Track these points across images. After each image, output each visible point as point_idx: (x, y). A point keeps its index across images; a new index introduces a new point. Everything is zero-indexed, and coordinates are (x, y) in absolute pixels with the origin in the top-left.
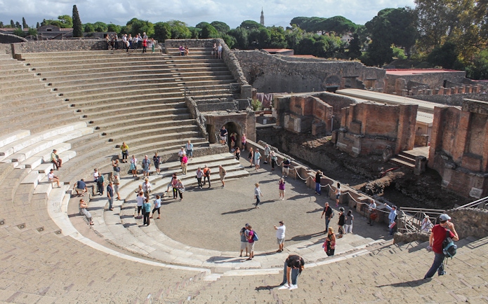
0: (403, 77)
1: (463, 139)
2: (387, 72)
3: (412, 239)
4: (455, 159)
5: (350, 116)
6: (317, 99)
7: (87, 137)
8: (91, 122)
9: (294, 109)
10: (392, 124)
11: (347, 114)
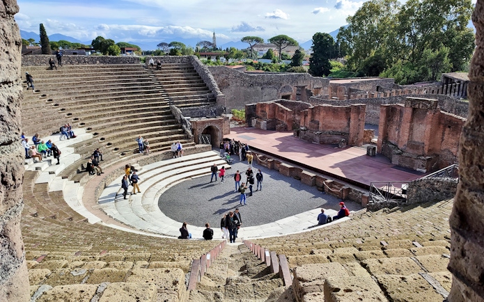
0: (344, 85)
1: (407, 130)
2: (331, 82)
3: (383, 206)
4: (401, 146)
5: (309, 117)
6: (279, 105)
7: (89, 142)
8: (88, 129)
9: (259, 113)
10: (344, 122)
11: (306, 116)
